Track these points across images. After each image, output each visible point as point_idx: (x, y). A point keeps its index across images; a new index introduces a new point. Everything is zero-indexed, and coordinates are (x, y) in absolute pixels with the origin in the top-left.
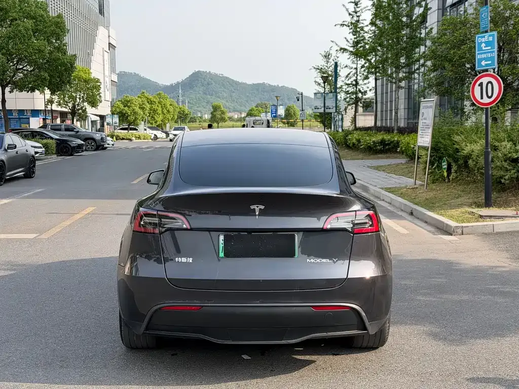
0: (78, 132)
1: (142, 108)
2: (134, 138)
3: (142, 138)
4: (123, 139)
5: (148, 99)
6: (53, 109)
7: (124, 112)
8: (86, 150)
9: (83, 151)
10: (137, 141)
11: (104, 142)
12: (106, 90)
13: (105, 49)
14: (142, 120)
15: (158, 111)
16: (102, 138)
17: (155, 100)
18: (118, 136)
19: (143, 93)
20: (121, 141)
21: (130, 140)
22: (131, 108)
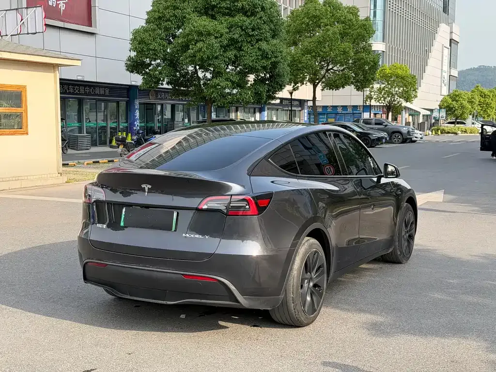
0: (386, 126)
1: (471, 102)
2: (459, 132)
3: (469, 131)
4: (448, 133)
5: (482, 92)
6: (372, 104)
7: (452, 106)
8: (386, 143)
9: (382, 143)
10: (462, 135)
11: (411, 135)
12: (443, 85)
13: (445, 45)
14: (470, 114)
15: (492, 105)
16: (409, 132)
17: (489, 94)
18: (443, 130)
19: (478, 87)
20: (446, 135)
21: (456, 134)
22: (459, 102)
